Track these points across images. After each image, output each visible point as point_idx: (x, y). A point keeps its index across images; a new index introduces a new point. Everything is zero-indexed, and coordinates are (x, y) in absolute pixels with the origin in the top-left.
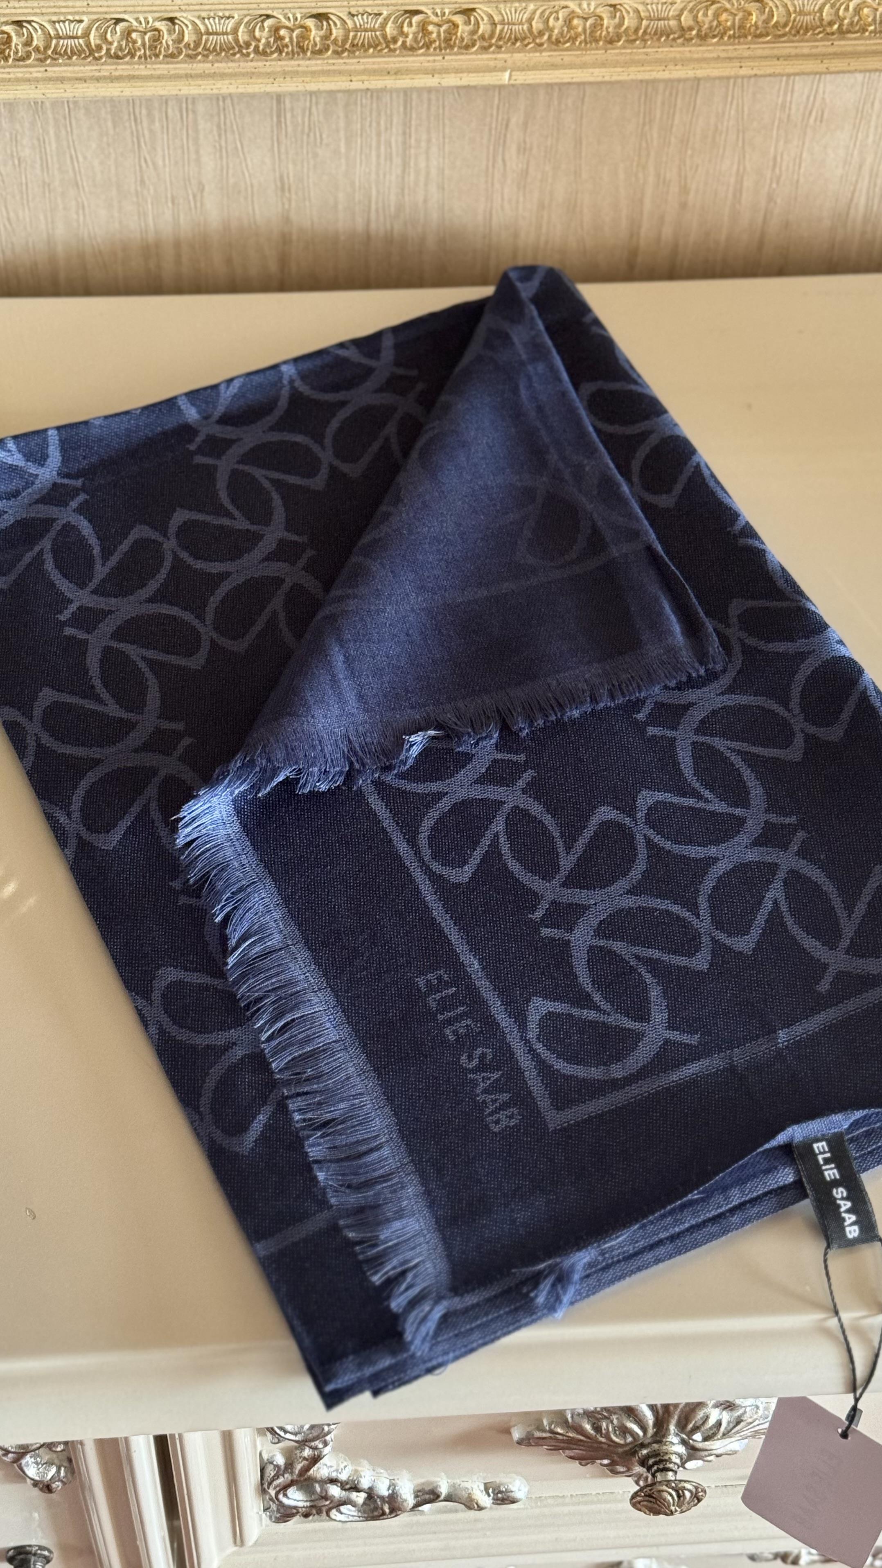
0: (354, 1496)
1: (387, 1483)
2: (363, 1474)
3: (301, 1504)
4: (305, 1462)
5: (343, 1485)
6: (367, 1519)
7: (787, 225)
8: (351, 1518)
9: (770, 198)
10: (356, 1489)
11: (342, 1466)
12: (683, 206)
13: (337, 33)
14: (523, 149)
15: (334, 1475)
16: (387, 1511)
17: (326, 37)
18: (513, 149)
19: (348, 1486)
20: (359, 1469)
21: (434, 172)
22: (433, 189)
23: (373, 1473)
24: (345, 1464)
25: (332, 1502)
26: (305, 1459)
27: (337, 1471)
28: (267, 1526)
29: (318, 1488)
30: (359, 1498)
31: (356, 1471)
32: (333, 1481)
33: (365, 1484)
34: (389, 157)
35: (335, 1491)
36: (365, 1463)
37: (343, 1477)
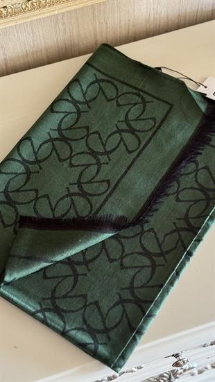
7: (134, 26)
9: (129, 20)
12: (107, 27)
13: (10, 10)
14: (63, 24)
17: (7, 12)
18: (60, 25)
21: (41, 34)
22: (42, 39)
34: (29, 34)
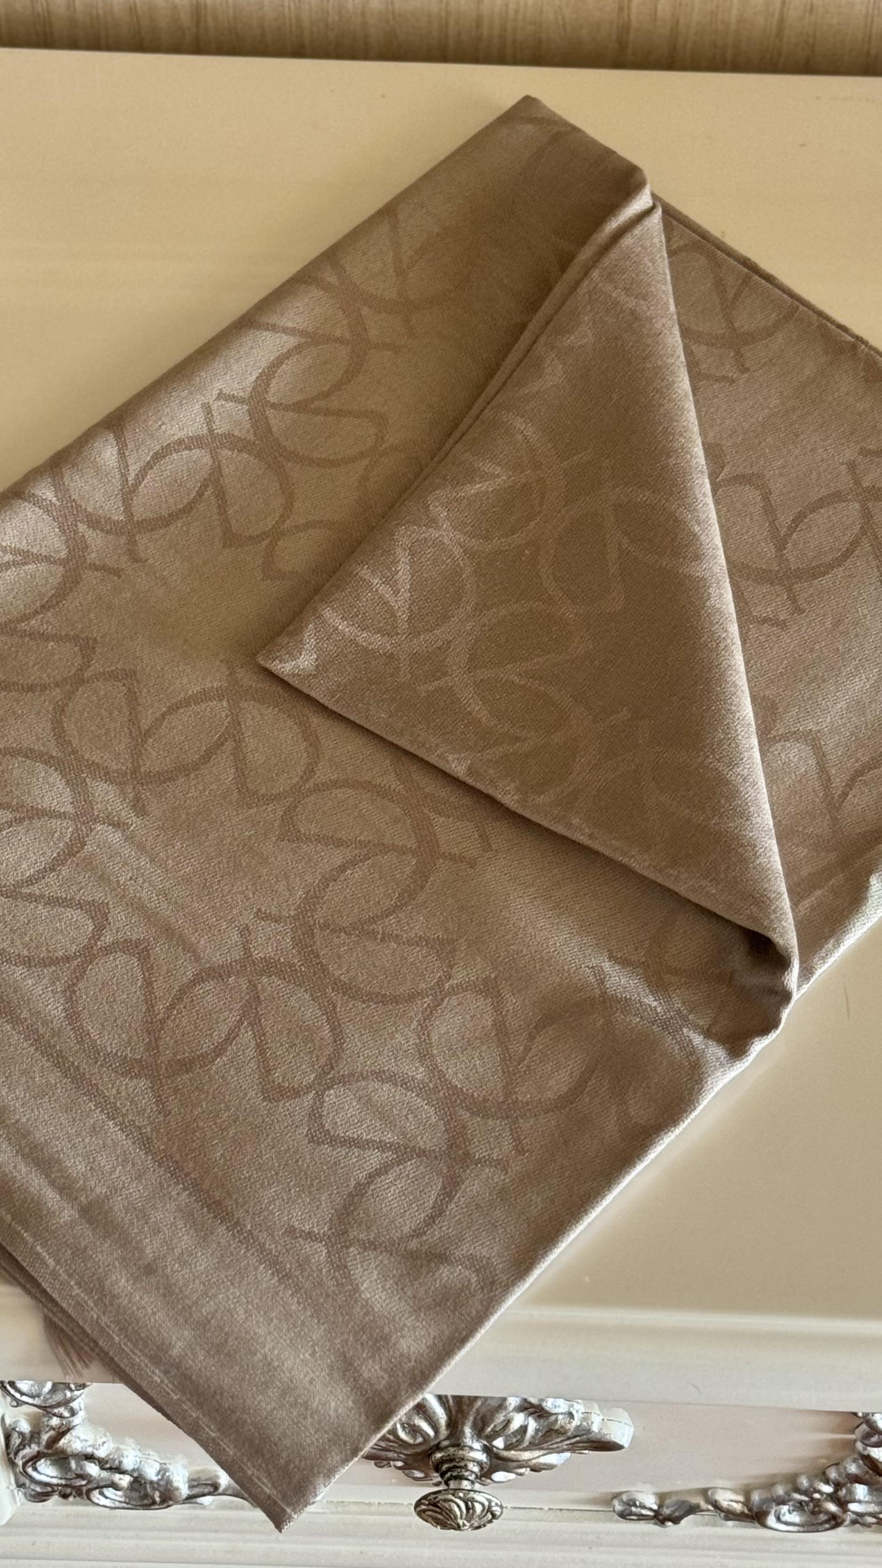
0: (117, 1477)
1: (157, 1467)
2: (125, 1453)
3: (55, 1481)
4: (52, 1433)
5: (102, 1463)
6: (135, 1508)
8: (118, 1504)
10: (119, 1470)
11: (100, 1441)
15: (89, 1450)
16: (158, 1500)
19: (108, 1466)
20: (122, 1447)
23: (139, 1454)
24: (104, 1439)
25: (89, 1482)
26: (53, 1429)
27: (93, 1446)
28: (22, 1504)
29: (73, 1464)
30: (125, 1481)
31: (118, 1449)
32: (90, 1458)
33: (129, 1463)
35: (92, 1469)
36: (130, 1441)
37: (101, 1453)
